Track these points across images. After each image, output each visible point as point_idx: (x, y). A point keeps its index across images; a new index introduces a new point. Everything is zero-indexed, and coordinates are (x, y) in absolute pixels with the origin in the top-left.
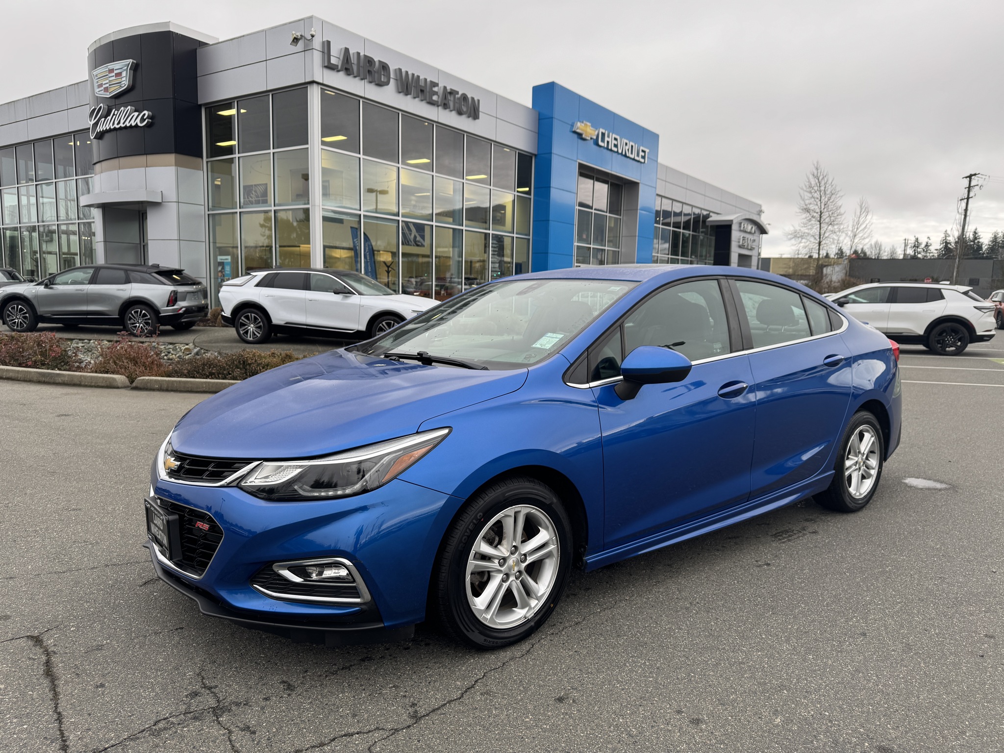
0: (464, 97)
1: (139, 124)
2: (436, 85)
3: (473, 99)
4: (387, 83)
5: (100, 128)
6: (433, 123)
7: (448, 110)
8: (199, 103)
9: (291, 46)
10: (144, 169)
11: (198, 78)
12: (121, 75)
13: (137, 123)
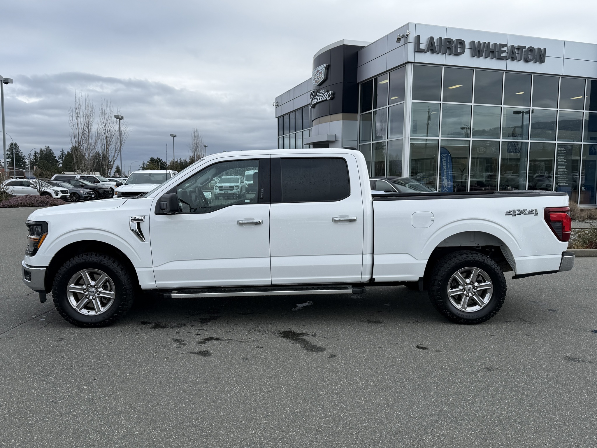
0: (531, 49)
1: (328, 99)
2: (506, 45)
3: (539, 49)
4: (463, 52)
5: (313, 103)
6: (503, 72)
7: (515, 61)
8: (358, 82)
9: (397, 43)
10: (328, 123)
11: (358, 68)
12: (322, 73)
13: (326, 99)
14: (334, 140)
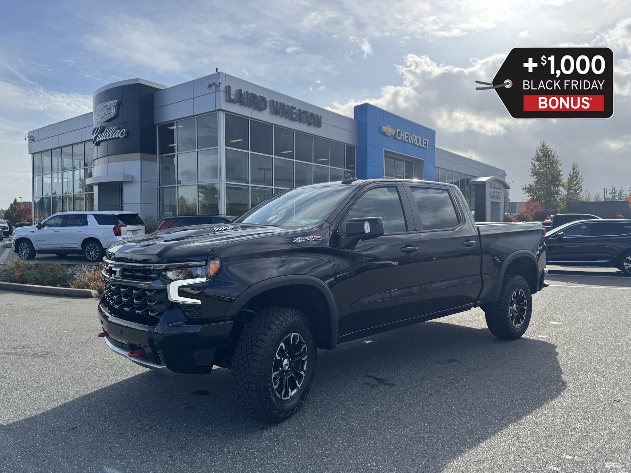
0: (312, 114)
1: (120, 137)
2: (295, 108)
3: (317, 115)
4: (265, 109)
5: (98, 140)
6: (293, 131)
7: (302, 123)
8: (155, 123)
9: (207, 89)
10: (122, 162)
11: (155, 109)
12: (111, 109)
13: (119, 136)
14: (131, 181)
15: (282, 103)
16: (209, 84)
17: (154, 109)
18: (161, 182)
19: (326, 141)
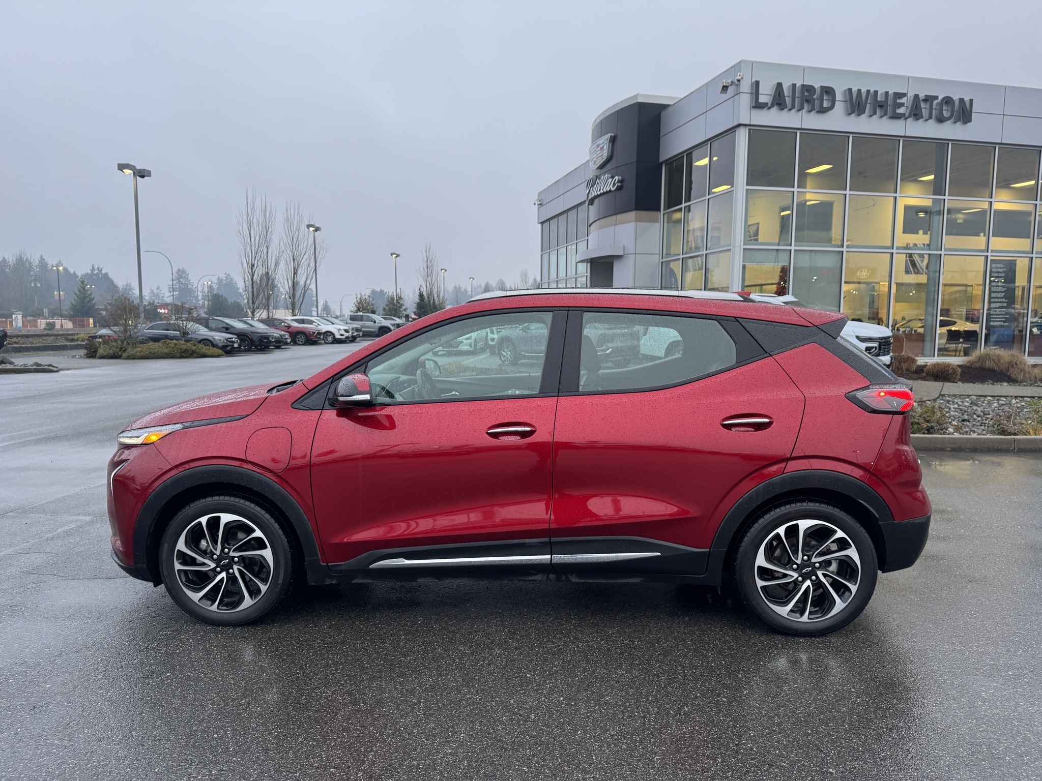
0: (948, 101)
1: (612, 189)
2: (904, 95)
3: (961, 100)
4: (832, 107)
5: (591, 196)
6: (898, 138)
7: (921, 120)
8: (660, 161)
9: (722, 94)
10: (613, 227)
11: (661, 139)
12: (604, 148)
13: (610, 189)
14: (623, 254)
15: (872, 91)
16: (725, 84)
17: (659, 138)
18: (664, 253)
19: (986, 147)
